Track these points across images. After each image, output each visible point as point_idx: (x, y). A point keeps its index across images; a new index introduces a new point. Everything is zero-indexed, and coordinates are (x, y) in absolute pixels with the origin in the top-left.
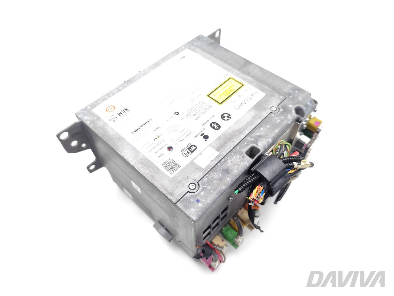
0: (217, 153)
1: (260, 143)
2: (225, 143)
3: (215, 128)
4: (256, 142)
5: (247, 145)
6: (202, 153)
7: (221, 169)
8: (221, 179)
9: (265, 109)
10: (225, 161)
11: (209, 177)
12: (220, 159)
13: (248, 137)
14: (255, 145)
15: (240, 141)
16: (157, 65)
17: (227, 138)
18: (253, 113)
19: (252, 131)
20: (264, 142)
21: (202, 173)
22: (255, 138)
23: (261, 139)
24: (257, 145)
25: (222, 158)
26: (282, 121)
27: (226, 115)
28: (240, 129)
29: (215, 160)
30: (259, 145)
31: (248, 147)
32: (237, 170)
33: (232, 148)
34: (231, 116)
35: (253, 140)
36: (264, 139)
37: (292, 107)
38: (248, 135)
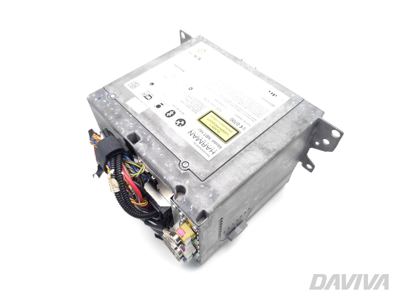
0: (139, 112)
1: (142, 144)
2: (149, 119)
3: (168, 114)
4: (144, 142)
5: (142, 135)
6: (142, 103)
7: (122, 114)
8: (112, 113)
9: (186, 156)
10: (130, 117)
11: (117, 106)
12: (133, 114)
13: (152, 136)
14: (141, 141)
15: (148, 129)
16: (261, 75)
17: (154, 120)
18: (181, 144)
19: (159, 140)
20: (143, 148)
21: (123, 101)
22: (148, 142)
23: (147, 146)
24: (140, 142)
25: (133, 116)
26: (167, 169)
27: (183, 123)
28: (163, 132)
29: (133, 110)
30: (140, 143)
31: (139, 135)
32: (119, 125)
33: (142, 123)
34: (180, 127)
35: (147, 140)
36: (146, 149)
37: (185, 183)
38: (154, 137)
